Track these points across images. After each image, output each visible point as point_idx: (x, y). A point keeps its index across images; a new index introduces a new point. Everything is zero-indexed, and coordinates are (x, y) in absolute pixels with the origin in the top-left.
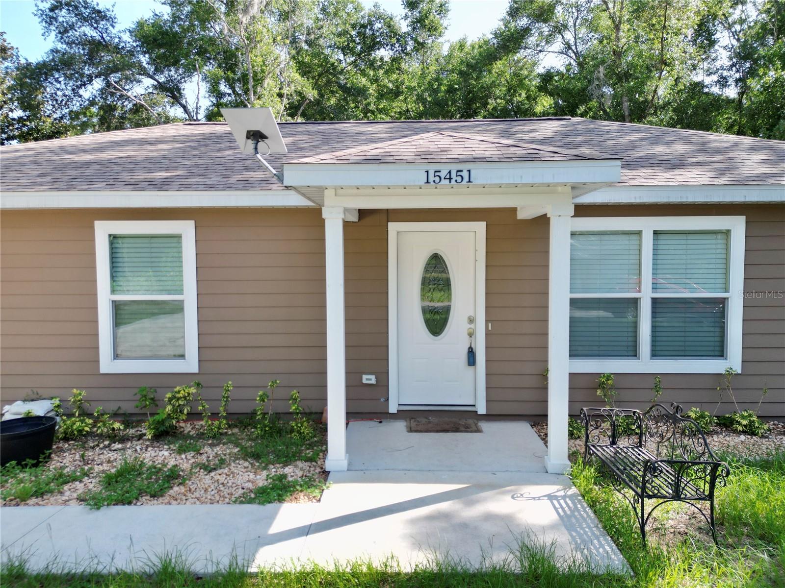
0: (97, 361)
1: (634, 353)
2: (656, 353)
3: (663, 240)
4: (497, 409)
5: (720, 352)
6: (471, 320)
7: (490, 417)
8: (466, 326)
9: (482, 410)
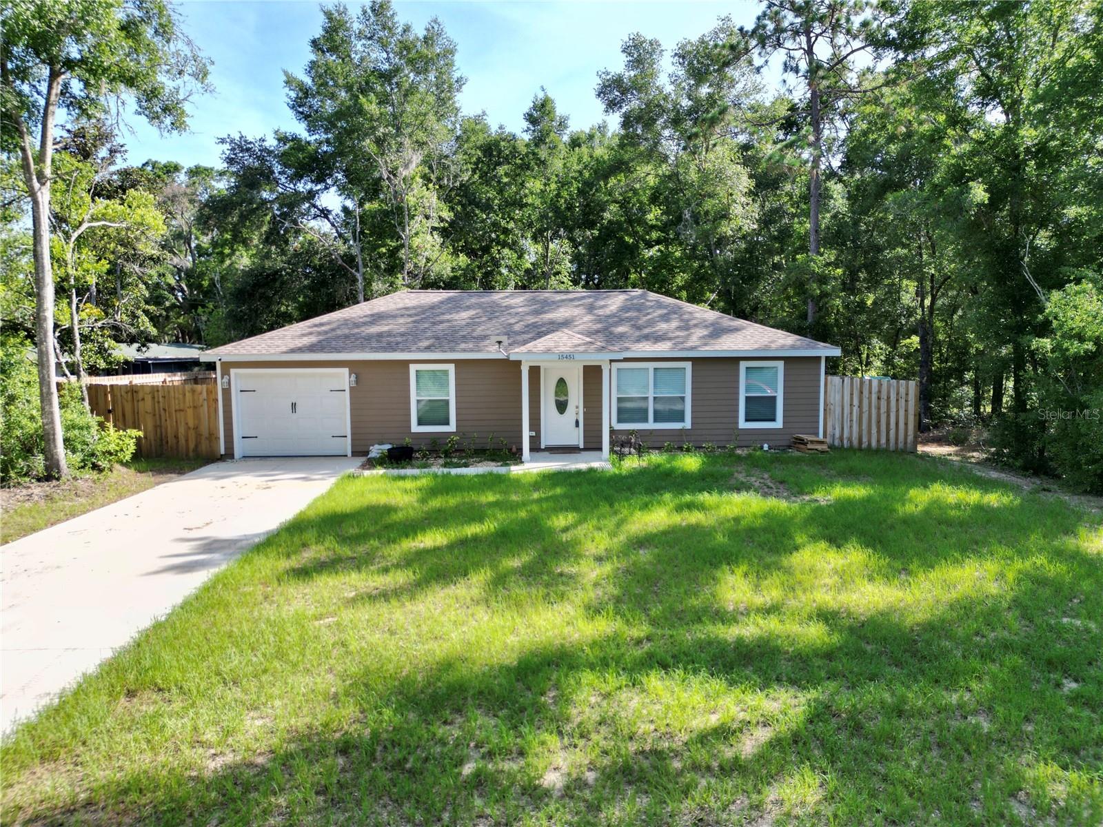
0: (410, 427)
1: (646, 420)
2: (656, 420)
3: (659, 373)
4: (589, 446)
5: (682, 420)
6: (577, 407)
7: (585, 449)
8: (575, 410)
9: (582, 446)
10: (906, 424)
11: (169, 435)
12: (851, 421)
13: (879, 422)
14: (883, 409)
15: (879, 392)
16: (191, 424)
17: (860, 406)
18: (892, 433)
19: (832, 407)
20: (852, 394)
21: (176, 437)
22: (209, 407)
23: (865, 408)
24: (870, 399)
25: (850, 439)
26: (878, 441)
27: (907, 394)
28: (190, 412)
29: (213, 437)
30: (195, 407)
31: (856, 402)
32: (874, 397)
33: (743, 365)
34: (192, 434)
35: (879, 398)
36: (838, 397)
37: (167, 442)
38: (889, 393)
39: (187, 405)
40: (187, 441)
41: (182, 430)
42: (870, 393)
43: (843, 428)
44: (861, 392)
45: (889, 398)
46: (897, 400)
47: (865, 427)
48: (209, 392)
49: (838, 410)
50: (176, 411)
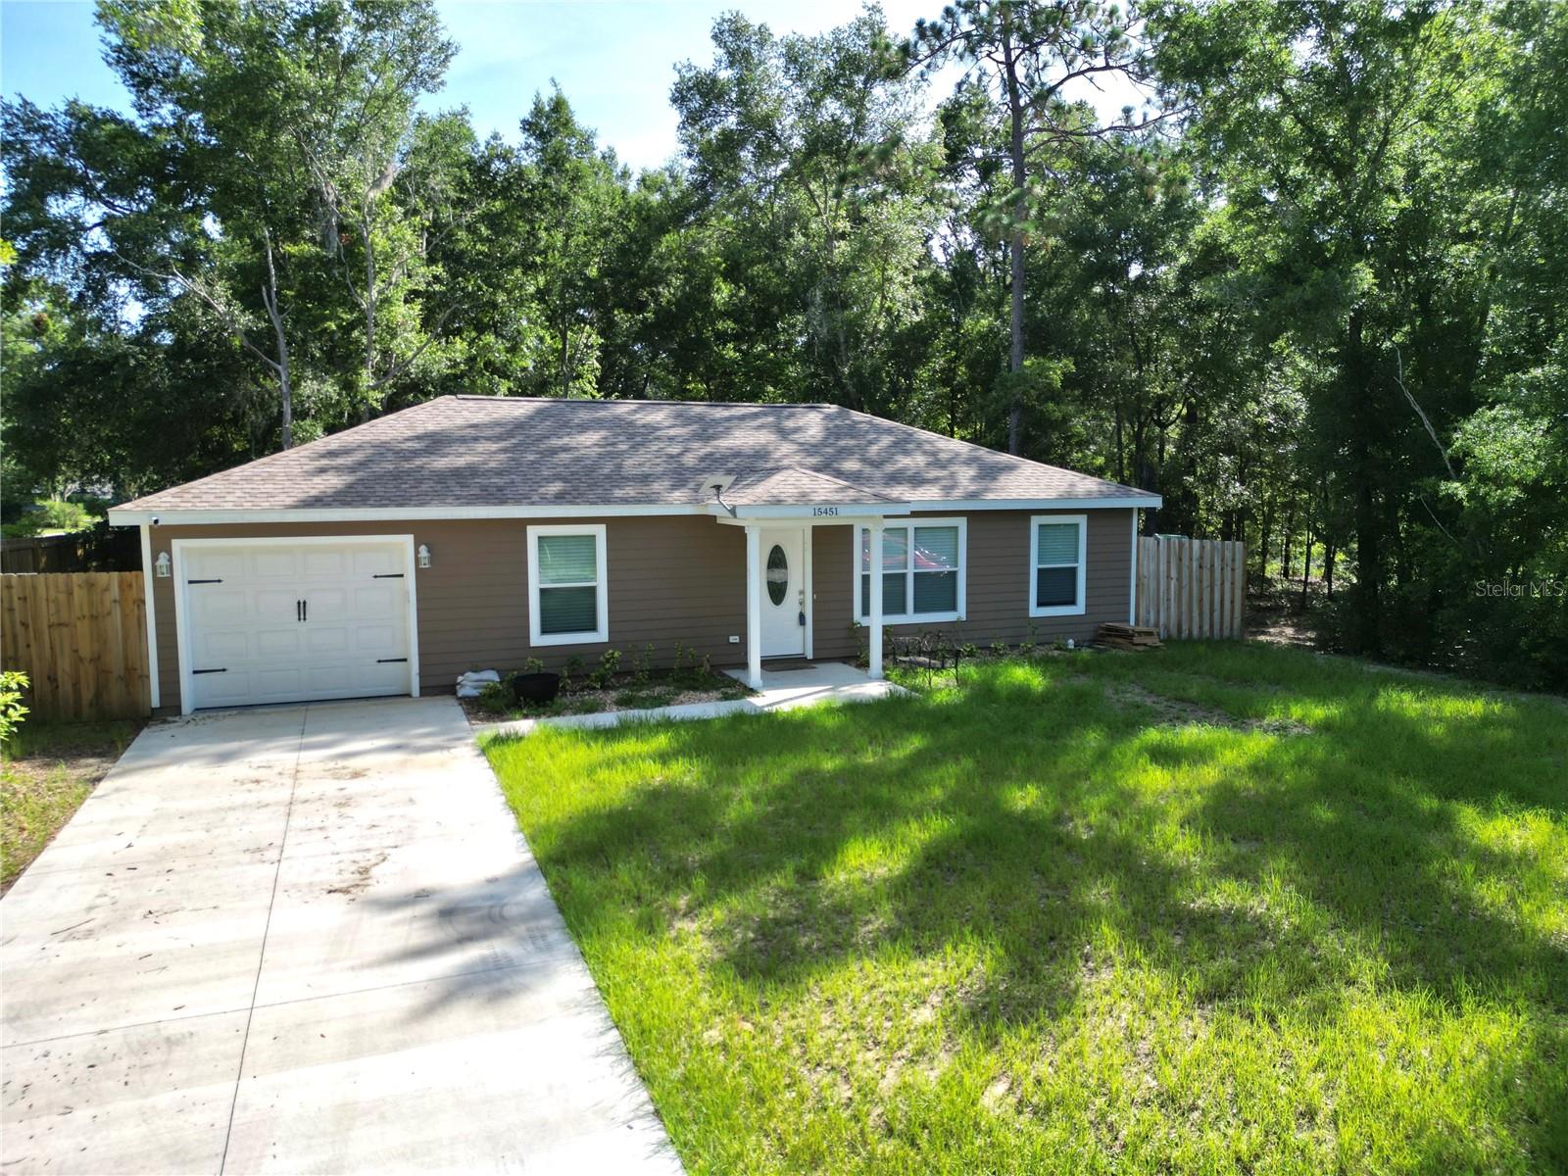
0: (528, 637)
1: (903, 610)
3: (920, 534)
4: (825, 654)
5: (953, 607)
6: (802, 592)
7: (815, 661)
8: (798, 599)
9: (810, 656)
10: (1232, 602)
12: (1168, 600)
13: (1201, 600)
14: (1206, 583)
15: (1201, 557)
16: (85, 651)
17: (1179, 579)
18: (1217, 614)
19: (1145, 580)
20: (1169, 562)
22: (124, 616)
23: (1185, 582)
24: (1190, 567)
25: (1167, 628)
26: (1201, 627)
27: (1233, 560)
28: (83, 628)
29: (134, 674)
30: (94, 618)
31: (1174, 574)
32: (1195, 564)
33: (1035, 522)
34: (88, 672)
35: (1201, 567)
36: (1152, 567)
38: (1212, 558)
39: (78, 612)
40: (76, 685)
41: (64, 665)
42: (1191, 559)
43: (1158, 610)
44: (1180, 559)
45: (1212, 566)
46: (1222, 570)
47: (1184, 608)
48: (124, 587)
49: (1153, 585)
50: (50, 627)
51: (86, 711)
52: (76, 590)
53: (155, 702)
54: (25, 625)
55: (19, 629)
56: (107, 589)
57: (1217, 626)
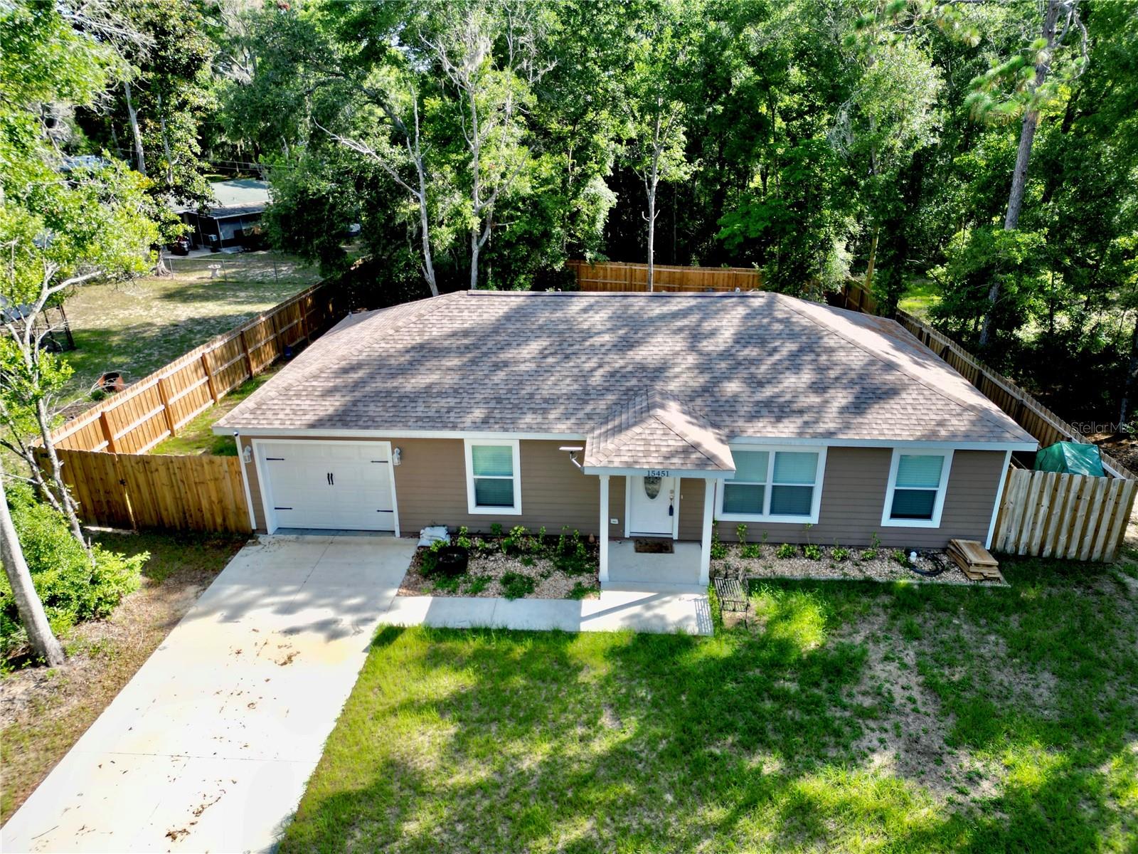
0: (466, 508)
1: (760, 511)
2: (773, 511)
3: (782, 458)
4: (685, 537)
5: (808, 513)
6: (672, 492)
7: (680, 541)
8: (670, 495)
9: (675, 537)
10: (1110, 530)
11: (192, 508)
12: (1034, 524)
13: (1072, 525)
14: (1081, 513)
15: (1081, 490)
16: (214, 498)
17: (1050, 507)
18: (1088, 539)
19: (1011, 506)
20: (1041, 492)
21: (200, 510)
22: (232, 480)
23: (1057, 510)
24: (1066, 498)
25: (1029, 545)
26: (1067, 548)
27: (1119, 495)
28: (212, 486)
29: (241, 511)
30: (216, 480)
31: (1045, 502)
32: (1072, 495)
33: (896, 455)
34: (217, 508)
35: (1079, 498)
36: (1022, 494)
37: (191, 516)
38: (1094, 492)
39: (208, 477)
40: (213, 515)
41: (205, 504)
42: (1068, 490)
43: (1021, 531)
44: (1056, 490)
45: (1092, 498)
46: (1104, 502)
47: (1051, 531)
48: (230, 464)
49: (1019, 511)
50: (196, 483)
51: (220, 529)
52: (205, 465)
53: (254, 526)
54: (182, 481)
55: (180, 484)
56: (221, 465)
57: (1086, 550)
